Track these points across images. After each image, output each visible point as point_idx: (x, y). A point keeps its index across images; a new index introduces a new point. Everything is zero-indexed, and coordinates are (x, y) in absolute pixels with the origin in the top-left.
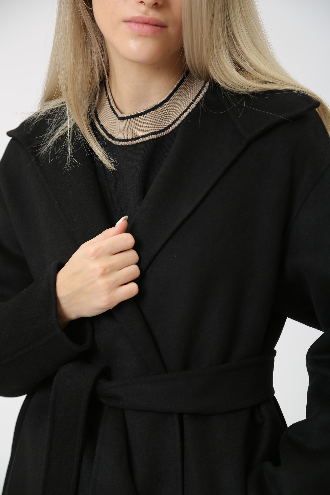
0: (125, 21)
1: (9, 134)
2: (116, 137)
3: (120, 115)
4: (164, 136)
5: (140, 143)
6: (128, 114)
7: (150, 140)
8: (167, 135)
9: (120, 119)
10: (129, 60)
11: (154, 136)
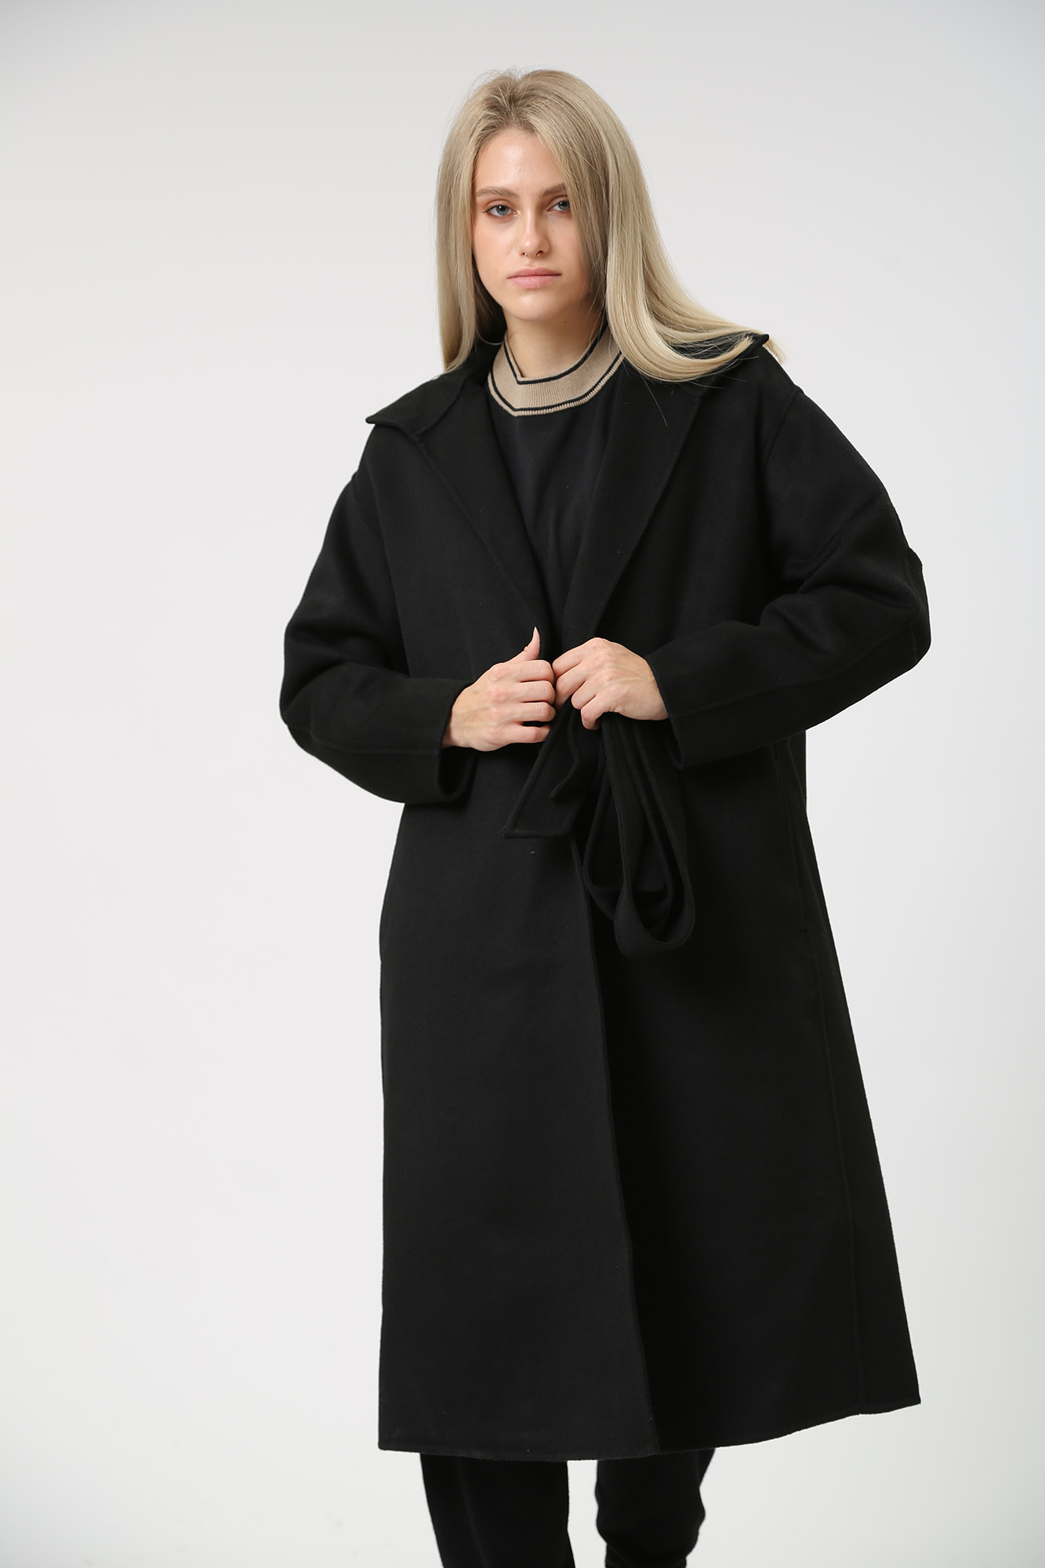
0: (509, 278)
1: (369, 420)
2: (516, 407)
3: (520, 379)
4: (583, 405)
5: (555, 412)
6: (530, 377)
7: (568, 409)
8: (586, 403)
9: (520, 383)
10: (518, 318)
11: (572, 405)
